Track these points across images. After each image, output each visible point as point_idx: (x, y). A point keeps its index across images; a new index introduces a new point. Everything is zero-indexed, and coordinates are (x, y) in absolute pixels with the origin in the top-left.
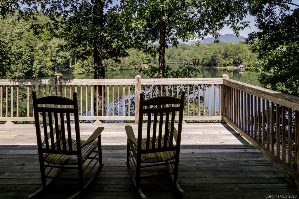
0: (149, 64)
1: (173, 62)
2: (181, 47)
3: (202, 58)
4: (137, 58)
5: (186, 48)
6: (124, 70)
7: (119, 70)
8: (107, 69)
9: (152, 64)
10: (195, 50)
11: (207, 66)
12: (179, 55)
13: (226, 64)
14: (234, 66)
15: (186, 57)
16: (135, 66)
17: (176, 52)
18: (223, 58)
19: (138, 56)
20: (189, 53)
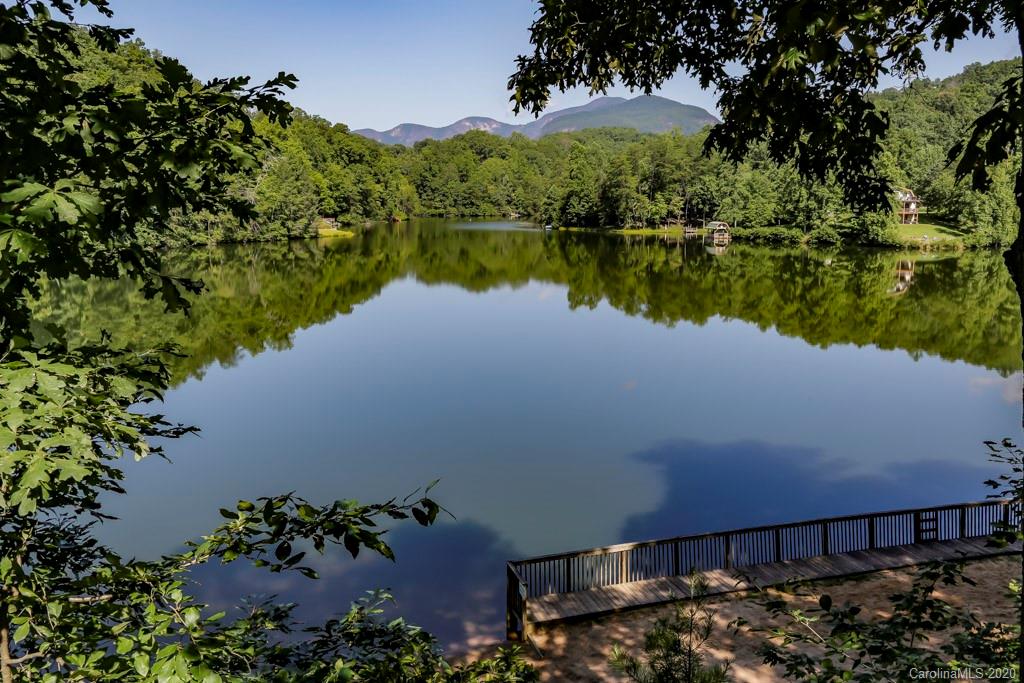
0: (341, 218)
1: (436, 208)
2: (471, 147)
3: (561, 192)
4: (295, 191)
5: (491, 151)
6: (241, 242)
7: (219, 244)
8: (163, 239)
9: (354, 215)
10: (525, 160)
11: (581, 226)
12: (463, 178)
13: (657, 217)
14: (686, 225)
15: (490, 187)
16: (289, 224)
17: (452, 166)
18: (644, 193)
19: (299, 183)
20: (504, 172)
